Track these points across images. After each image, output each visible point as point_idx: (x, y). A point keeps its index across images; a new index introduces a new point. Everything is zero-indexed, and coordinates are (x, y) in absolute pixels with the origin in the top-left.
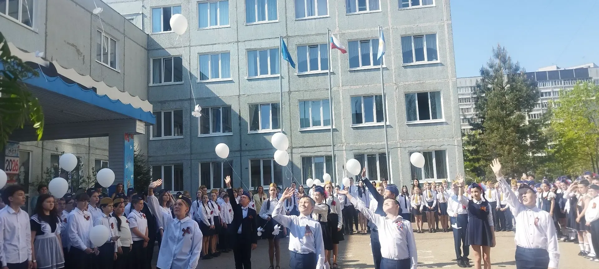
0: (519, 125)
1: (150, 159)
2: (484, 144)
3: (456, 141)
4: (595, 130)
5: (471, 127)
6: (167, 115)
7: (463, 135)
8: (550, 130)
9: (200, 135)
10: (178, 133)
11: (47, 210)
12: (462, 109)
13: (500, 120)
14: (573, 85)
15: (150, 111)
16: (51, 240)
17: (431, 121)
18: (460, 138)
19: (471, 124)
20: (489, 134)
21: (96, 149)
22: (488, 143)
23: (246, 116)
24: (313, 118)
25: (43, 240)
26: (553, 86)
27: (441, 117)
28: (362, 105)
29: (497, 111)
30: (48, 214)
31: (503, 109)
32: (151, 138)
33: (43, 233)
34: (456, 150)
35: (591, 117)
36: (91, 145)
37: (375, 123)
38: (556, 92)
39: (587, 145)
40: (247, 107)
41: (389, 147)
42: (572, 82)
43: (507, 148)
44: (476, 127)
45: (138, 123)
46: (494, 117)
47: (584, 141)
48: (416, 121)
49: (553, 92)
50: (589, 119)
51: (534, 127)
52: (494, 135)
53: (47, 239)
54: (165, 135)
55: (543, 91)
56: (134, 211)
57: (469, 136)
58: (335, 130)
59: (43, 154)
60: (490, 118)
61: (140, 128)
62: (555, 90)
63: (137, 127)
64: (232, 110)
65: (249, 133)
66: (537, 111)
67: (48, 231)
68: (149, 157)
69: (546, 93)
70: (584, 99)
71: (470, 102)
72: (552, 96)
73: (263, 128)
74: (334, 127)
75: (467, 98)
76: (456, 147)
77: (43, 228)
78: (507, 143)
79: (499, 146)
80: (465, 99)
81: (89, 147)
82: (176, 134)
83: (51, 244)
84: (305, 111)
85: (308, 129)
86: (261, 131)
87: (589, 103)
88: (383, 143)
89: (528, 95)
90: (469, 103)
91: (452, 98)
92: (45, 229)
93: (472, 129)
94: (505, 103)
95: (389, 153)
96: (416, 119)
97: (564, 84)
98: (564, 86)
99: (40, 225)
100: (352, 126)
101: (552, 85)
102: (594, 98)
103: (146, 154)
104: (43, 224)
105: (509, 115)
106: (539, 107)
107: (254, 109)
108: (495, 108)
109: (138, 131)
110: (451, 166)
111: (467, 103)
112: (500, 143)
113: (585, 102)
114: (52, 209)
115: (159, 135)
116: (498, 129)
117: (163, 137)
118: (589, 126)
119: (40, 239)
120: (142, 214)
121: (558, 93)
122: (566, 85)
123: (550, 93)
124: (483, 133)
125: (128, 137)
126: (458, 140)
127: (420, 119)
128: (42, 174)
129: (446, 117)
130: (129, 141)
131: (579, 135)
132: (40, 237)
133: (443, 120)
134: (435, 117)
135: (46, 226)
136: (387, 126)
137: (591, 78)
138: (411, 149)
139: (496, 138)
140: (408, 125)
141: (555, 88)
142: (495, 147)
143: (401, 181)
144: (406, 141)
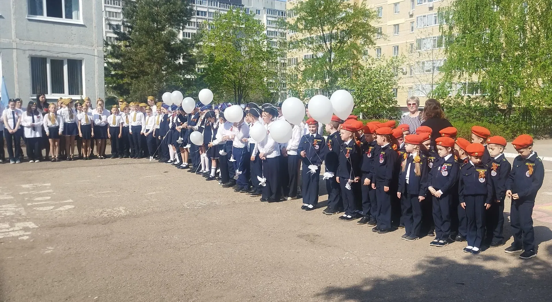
0: (170, 43)
2: (130, 58)
3: (96, 51)
4: (240, 58)
5: (116, 36)
7: (107, 44)
8: (200, 52)
12: (110, 12)
13: (149, 32)
14: (227, 9)
17: (63, 20)
18: (101, 48)
19: (115, 33)
20: (136, 47)
22: (133, 57)
27: (77, 18)
29: (146, 22)
31: (154, 21)
34: (96, 61)
35: (239, 45)
38: (211, 13)
39: (232, 73)
42: (226, 6)
44: (122, 37)
46: (143, 28)
48: (42, 16)
49: (209, 12)
50: (236, 47)
51: (185, 46)
52: (142, 49)
55: (199, 9)
57: (113, 46)
60: (139, 29)
62: (210, 10)
66: (191, 30)
69: (202, 12)
70: (234, 25)
72: (207, 17)
76: (96, 58)
78: (156, 61)
79: (147, 63)
87: (239, 30)
89: (181, 11)
90: (118, 6)
93: (116, 39)
96: (42, 14)
97: (220, 7)
98: (220, 8)
101: (209, 5)
102: (243, 26)
105: (160, 29)
106: (194, 26)
108: (146, 19)
110: (87, 81)
111: (116, 6)
112: (148, 60)
113: (235, 29)
116: (146, 44)
121: (213, 15)
122: (221, 8)
123: (205, 12)
124: (130, 46)
126: (99, 50)
127: (49, 15)
129: (84, 19)
133: (81, 22)
134: (69, 16)
137: (243, 6)
138: (34, 54)
139: (144, 54)
140: (29, 20)
141: (211, 8)
142: (142, 64)
143: (16, 94)
144: (27, 41)
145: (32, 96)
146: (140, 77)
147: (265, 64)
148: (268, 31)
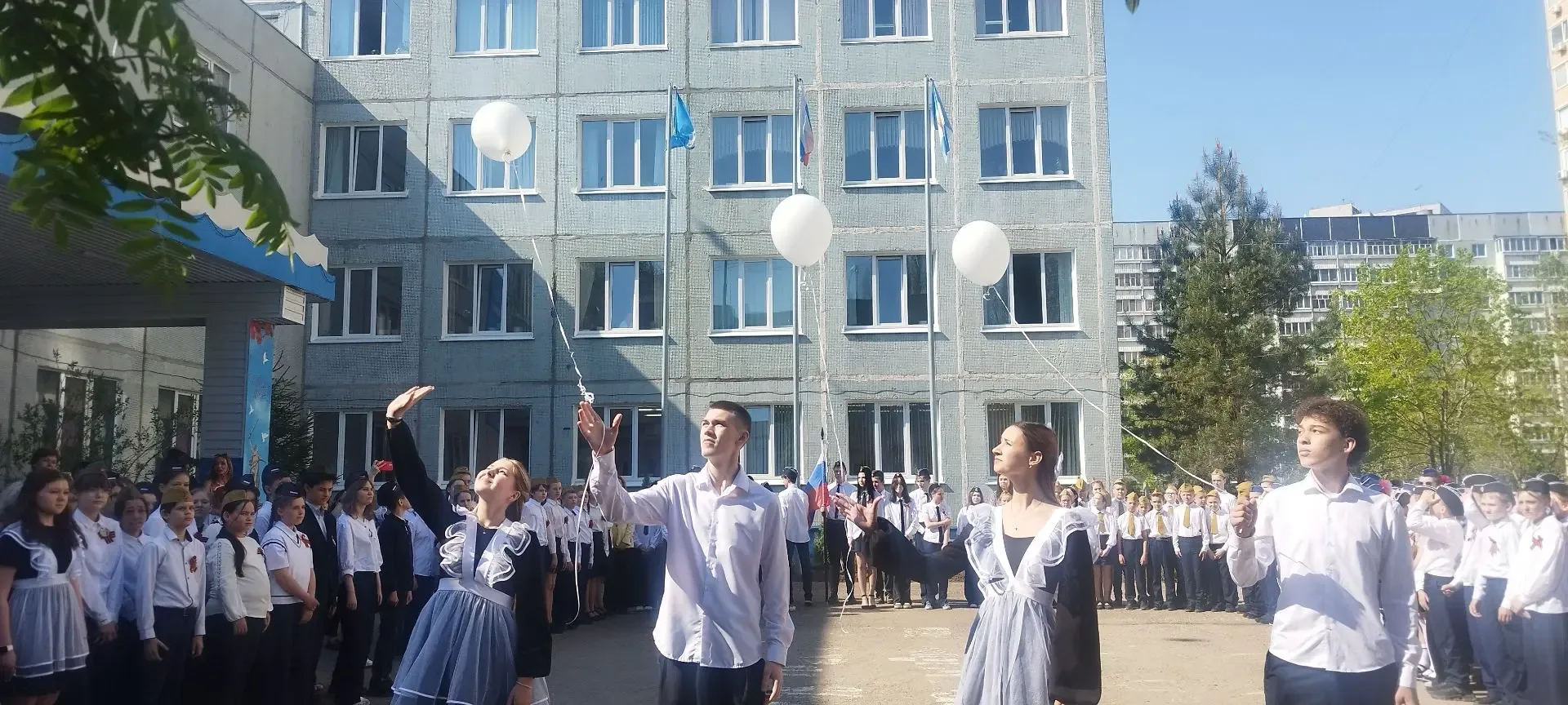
0: (1260, 349)
1: (311, 394)
2: (1173, 391)
3: (1104, 381)
4: (1439, 370)
5: (1141, 348)
6: (361, 280)
7: (1123, 367)
8: (1333, 363)
9: (445, 336)
10: (385, 328)
11: (48, 513)
12: (1121, 301)
13: (1214, 332)
14: (1391, 256)
15: (320, 265)
16: (56, 592)
17: (1045, 327)
18: (1114, 375)
19: (1142, 341)
20: (1187, 365)
21: (164, 359)
22: (1181, 388)
23: (570, 291)
24: (746, 306)
25: (34, 592)
26: (1341, 256)
27: (1070, 319)
28: (874, 278)
29: (1207, 310)
30: (48, 522)
31: (1223, 306)
32: (314, 338)
33: (34, 574)
34: (1106, 403)
35: (1432, 337)
36: (150, 350)
37: (903, 327)
38: (1348, 270)
39: (1420, 407)
40: (576, 267)
41: (939, 389)
42: (1387, 248)
43: (1228, 403)
44: (1154, 346)
45: (288, 294)
46: (1200, 324)
47: (1414, 395)
48: (1007, 325)
49: (1342, 270)
50: (1426, 342)
51: (1295, 354)
52: (1198, 369)
53: (45, 590)
54: (353, 330)
55: (1316, 267)
56: (280, 524)
57: (1138, 369)
58: (802, 339)
59: (15, 368)
60: (1191, 326)
61: (293, 307)
62: (1346, 266)
63: (286, 304)
64: (535, 273)
65: (576, 336)
66: (1303, 316)
67: (49, 568)
68: (306, 387)
69: (1324, 271)
70: (1415, 290)
71: (1138, 284)
72: (1338, 281)
73: (614, 325)
74: (800, 333)
75: (1133, 275)
76: (1106, 395)
77: (36, 560)
78: (1230, 392)
79: (1209, 399)
80: (1128, 275)
81: (145, 352)
82: (381, 331)
83: (56, 605)
84: (725, 285)
85: (734, 333)
86: (608, 333)
87: (1429, 301)
88: (920, 377)
89: (1284, 274)
90: (1135, 287)
91: (1099, 271)
92: (41, 562)
93: (1143, 354)
94: (1229, 291)
95: (936, 402)
96: (1007, 321)
97: (1370, 253)
98: (1370, 256)
99: (28, 553)
100: (846, 330)
101: (1340, 253)
102: (1439, 290)
103: (298, 381)
104: (37, 551)
105: (1236, 321)
106: (1307, 305)
107: (594, 274)
108: (1204, 301)
109: (286, 315)
110: (1089, 445)
111: (1131, 287)
112: (1214, 391)
113: (1421, 300)
114: (60, 511)
115: (336, 330)
116: (1207, 356)
117: (347, 336)
118: (1427, 360)
119: (26, 590)
120: (300, 534)
121: (1353, 274)
122: (1373, 255)
123: (1333, 272)
124: (1172, 365)
125: (259, 331)
126: (1111, 379)
127: (1020, 320)
128: (11, 422)
129: (1083, 318)
130: (259, 340)
131: (1402, 379)
132: (27, 584)
133: (1075, 326)
134: (1054, 318)
135: (43, 556)
136: (934, 334)
137: (1433, 241)
138: (992, 397)
139: (1202, 378)
140: (986, 334)
141: (1346, 260)
142: (1199, 401)
143: (963, 477)
144: (981, 375)
145: (990, 480)
146: (1195, 431)
147: (1511, 379)
148: (1512, 294)
